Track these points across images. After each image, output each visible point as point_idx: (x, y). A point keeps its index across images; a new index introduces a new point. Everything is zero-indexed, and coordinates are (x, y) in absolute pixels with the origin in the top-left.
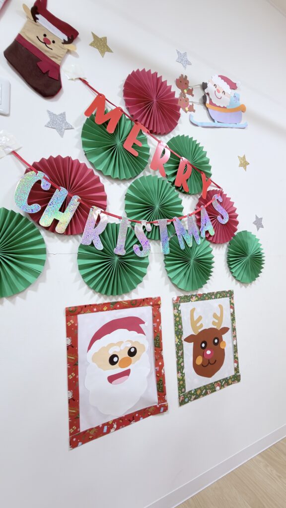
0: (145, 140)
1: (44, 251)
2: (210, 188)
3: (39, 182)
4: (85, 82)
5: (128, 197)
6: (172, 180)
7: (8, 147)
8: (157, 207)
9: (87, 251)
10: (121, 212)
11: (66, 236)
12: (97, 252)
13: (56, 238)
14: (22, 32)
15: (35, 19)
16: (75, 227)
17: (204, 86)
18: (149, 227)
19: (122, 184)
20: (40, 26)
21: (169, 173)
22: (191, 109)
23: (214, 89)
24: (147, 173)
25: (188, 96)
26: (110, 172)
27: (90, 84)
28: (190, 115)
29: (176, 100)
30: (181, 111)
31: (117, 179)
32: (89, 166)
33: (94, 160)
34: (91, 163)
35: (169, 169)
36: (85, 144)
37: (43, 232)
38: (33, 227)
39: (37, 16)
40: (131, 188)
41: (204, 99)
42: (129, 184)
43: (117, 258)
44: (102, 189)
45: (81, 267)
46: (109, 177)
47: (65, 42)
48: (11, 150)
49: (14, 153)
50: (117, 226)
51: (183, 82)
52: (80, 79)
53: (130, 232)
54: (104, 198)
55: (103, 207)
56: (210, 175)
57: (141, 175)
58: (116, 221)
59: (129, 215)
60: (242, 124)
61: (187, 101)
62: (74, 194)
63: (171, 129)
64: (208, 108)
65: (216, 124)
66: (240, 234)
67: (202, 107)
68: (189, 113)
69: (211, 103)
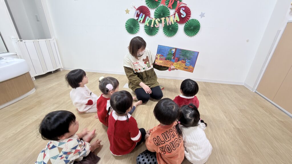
1: (139, 26)
2: (181, 5)
9: (146, 26)
10: (153, 17)
11: (143, 23)
12: (148, 26)
13: (141, 24)
16: (144, 21)
21: (167, 4)
24: (161, 5)
33: (148, 5)
35: (167, 2)
37: (139, 22)
38: (137, 22)
40: (156, 10)
43: (151, 28)
48: (134, 6)
50: (152, 21)
53: (155, 21)
55: (149, 16)
59: (155, 17)
62: (144, 14)
66: (190, 20)
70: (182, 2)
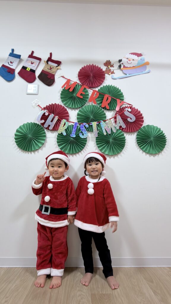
0: (87, 91)
1: (45, 136)
3: (45, 113)
4: (63, 77)
5: (78, 115)
7: (37, 104)
8: (92, 117)
10: (75, 121)
11: (53, 131)
12: (64, 136)
13: (50, 132)
14: (44, 69)
15: (47, 63)
16: (55, 128)
18: (87, 126)
19: (76, 110)
20: (49, 65)
22: (113, 73)
24: (89, 104)
25: (110, 68)
26: (71, 106)
27: (65, 77)
31: (73, 108)
35: (99, 101)
36: (61, 98)
39: (48, 62)
42: (79, 110)
43: (72, 139)
45: (58, 143)
47: (57, 67)
48: (38, 105)
49: (39, 105)
51: (107, 63)
52: (62, 76)
54: (68, 116)
57: (86, 105)
58: (73, 124)
59: (79, 122)
60: (147, 71)
61: (110, 70)
62: (56, 116)
63: (101, 84)
64: (122, 70)
65: (128, 75)
66: (144, 127)
67: (119, 70)
68: (111, 75)
69: (124, 67)
70: (124, 101)
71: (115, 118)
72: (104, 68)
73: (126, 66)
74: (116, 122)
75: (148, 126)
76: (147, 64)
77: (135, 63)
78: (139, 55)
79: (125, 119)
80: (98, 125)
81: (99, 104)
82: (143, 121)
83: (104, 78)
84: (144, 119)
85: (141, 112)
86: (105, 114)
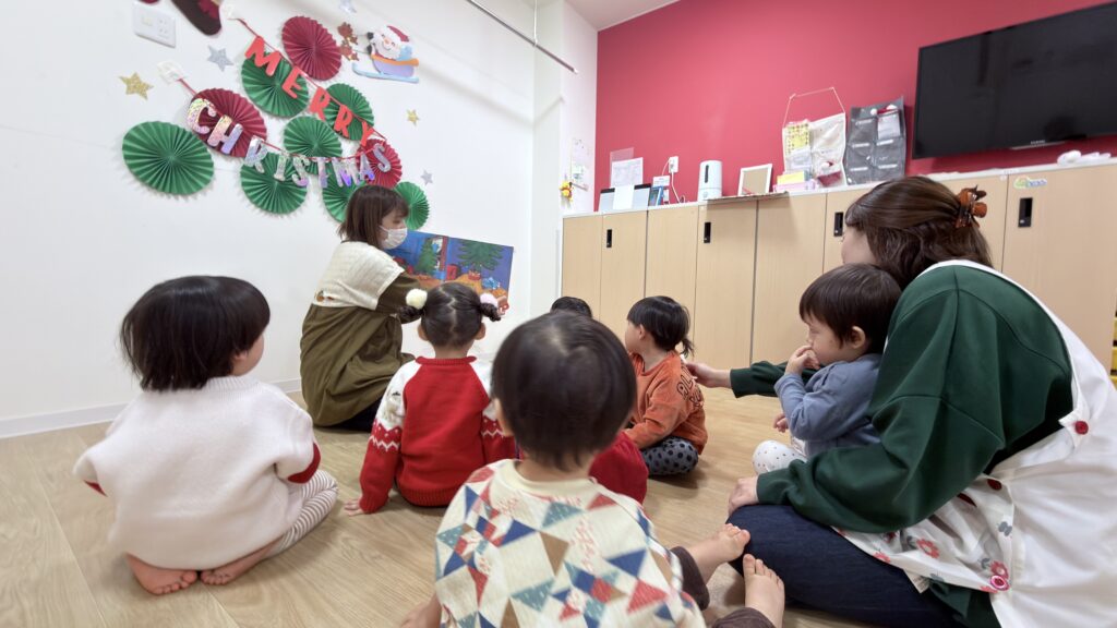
0: (304, 84)
1: (211, 165)
2: (372, 137)
3: (206, 109)
4: (244, 24)
5: (286, 133)
6: (332, 123)
7: (176, 75)
8: (316, 146)
9: (248, 172)
10: (280, 145)
11: (230, 158)
12: (258, 174)
13: (222, 157)
16: (240, 149)
17: (370, 36)
18: (307, 162)
19: (281, 121)
21: (329, 117)
22: (355, 57)
23: (382, 39)
24: (306, 114)
25: (351, 44)
26: (269, 108)
27: (248, 26)
28: (354, 65)
29: (337, 50)
30: (343, 58)
31: (275, 116)
32: (249, 101)
33: (254, 96)
34: (251, 98)
35: (328, 113)
36: (245, 81)
37: (209, 150)
38: (200, 145)
40: (289, 125)
41: (369, 49)
42: (288, 121)
43: (277, 182)
44: (262, 122)
45: (244, 184)
46: (269, 113)
48: (179, 78)
49: (181, 81)
50: (277, 157)
51: (346, 30)
52: (239, 20)
53: (289, 163)
54: (264, 130)
55: (264, 138)
56: (372, 125)
57: (300, 115)
58: (277, 152)
59: (288, 148)
60: (414, 77)
61: (350, 48)
62: (237, 122)
63: (332, 76)
64: (373, 60)
65: (382, 75)
66: (401, 184)
67: (367, 56)
68: (352, 61)
69: (377, 53)
70: (374, 127)
71: (358, 158)
72: (339, 39)
73: (380, 52)
74: (358, 165)
75: (407, 183)
76: (415, 63)
77: (394, 53)
78: (404, 38)
79: (374, 161)
80: (328, 166)
81: (328, 120)
82: (400, 174)
83: (339, 65)
84: (403, 170)
85: (399, 157)
86: (339, 145)
